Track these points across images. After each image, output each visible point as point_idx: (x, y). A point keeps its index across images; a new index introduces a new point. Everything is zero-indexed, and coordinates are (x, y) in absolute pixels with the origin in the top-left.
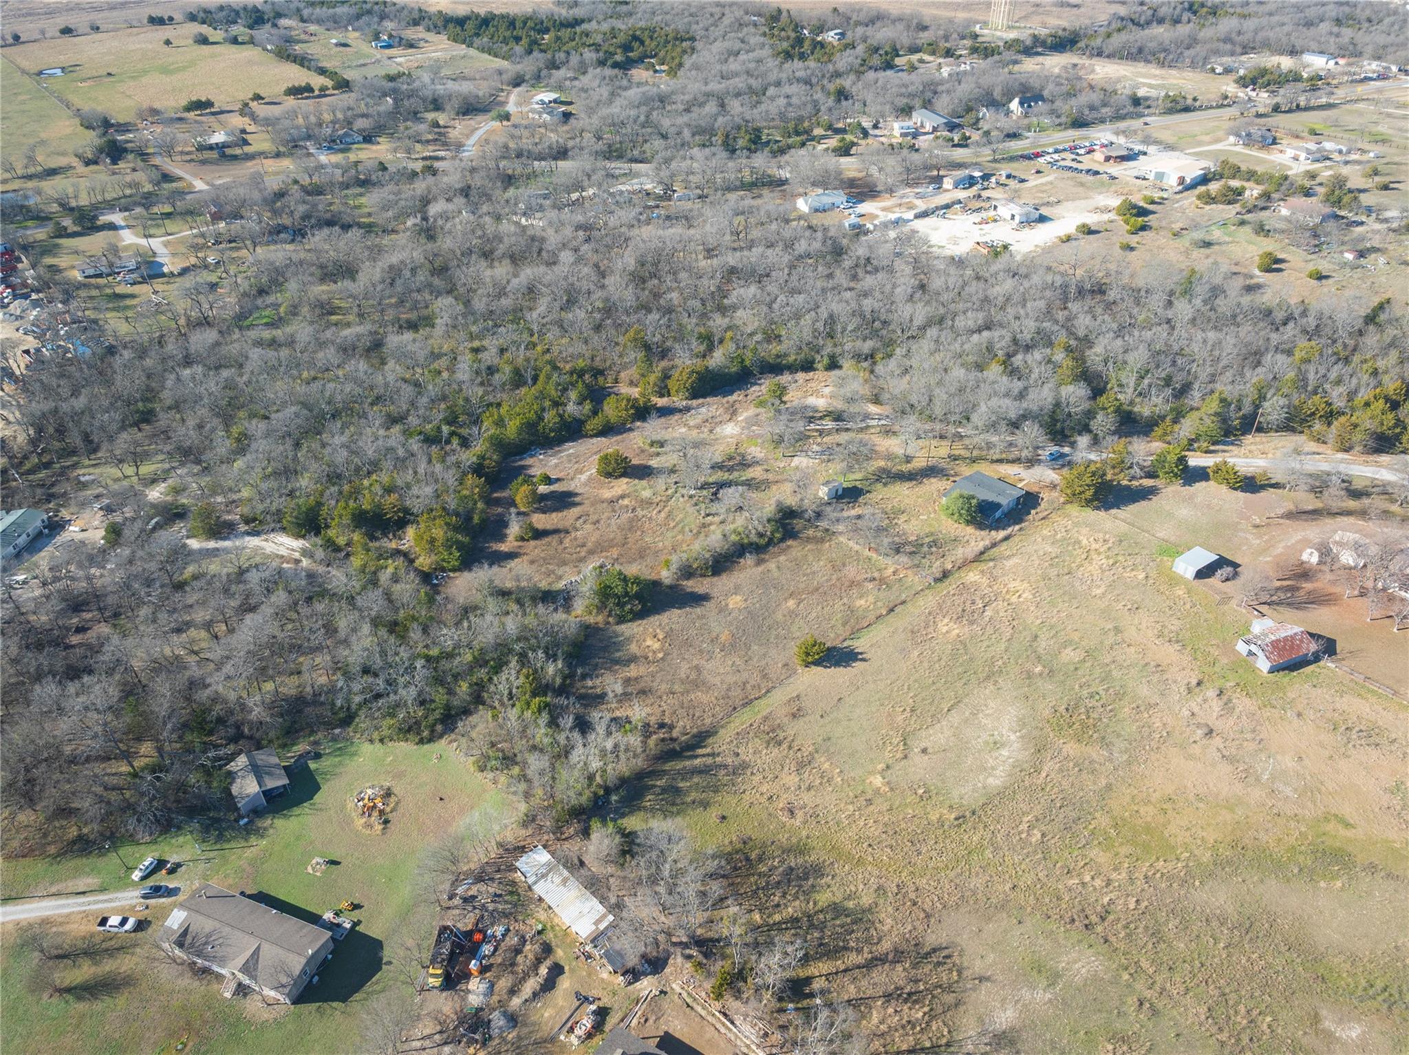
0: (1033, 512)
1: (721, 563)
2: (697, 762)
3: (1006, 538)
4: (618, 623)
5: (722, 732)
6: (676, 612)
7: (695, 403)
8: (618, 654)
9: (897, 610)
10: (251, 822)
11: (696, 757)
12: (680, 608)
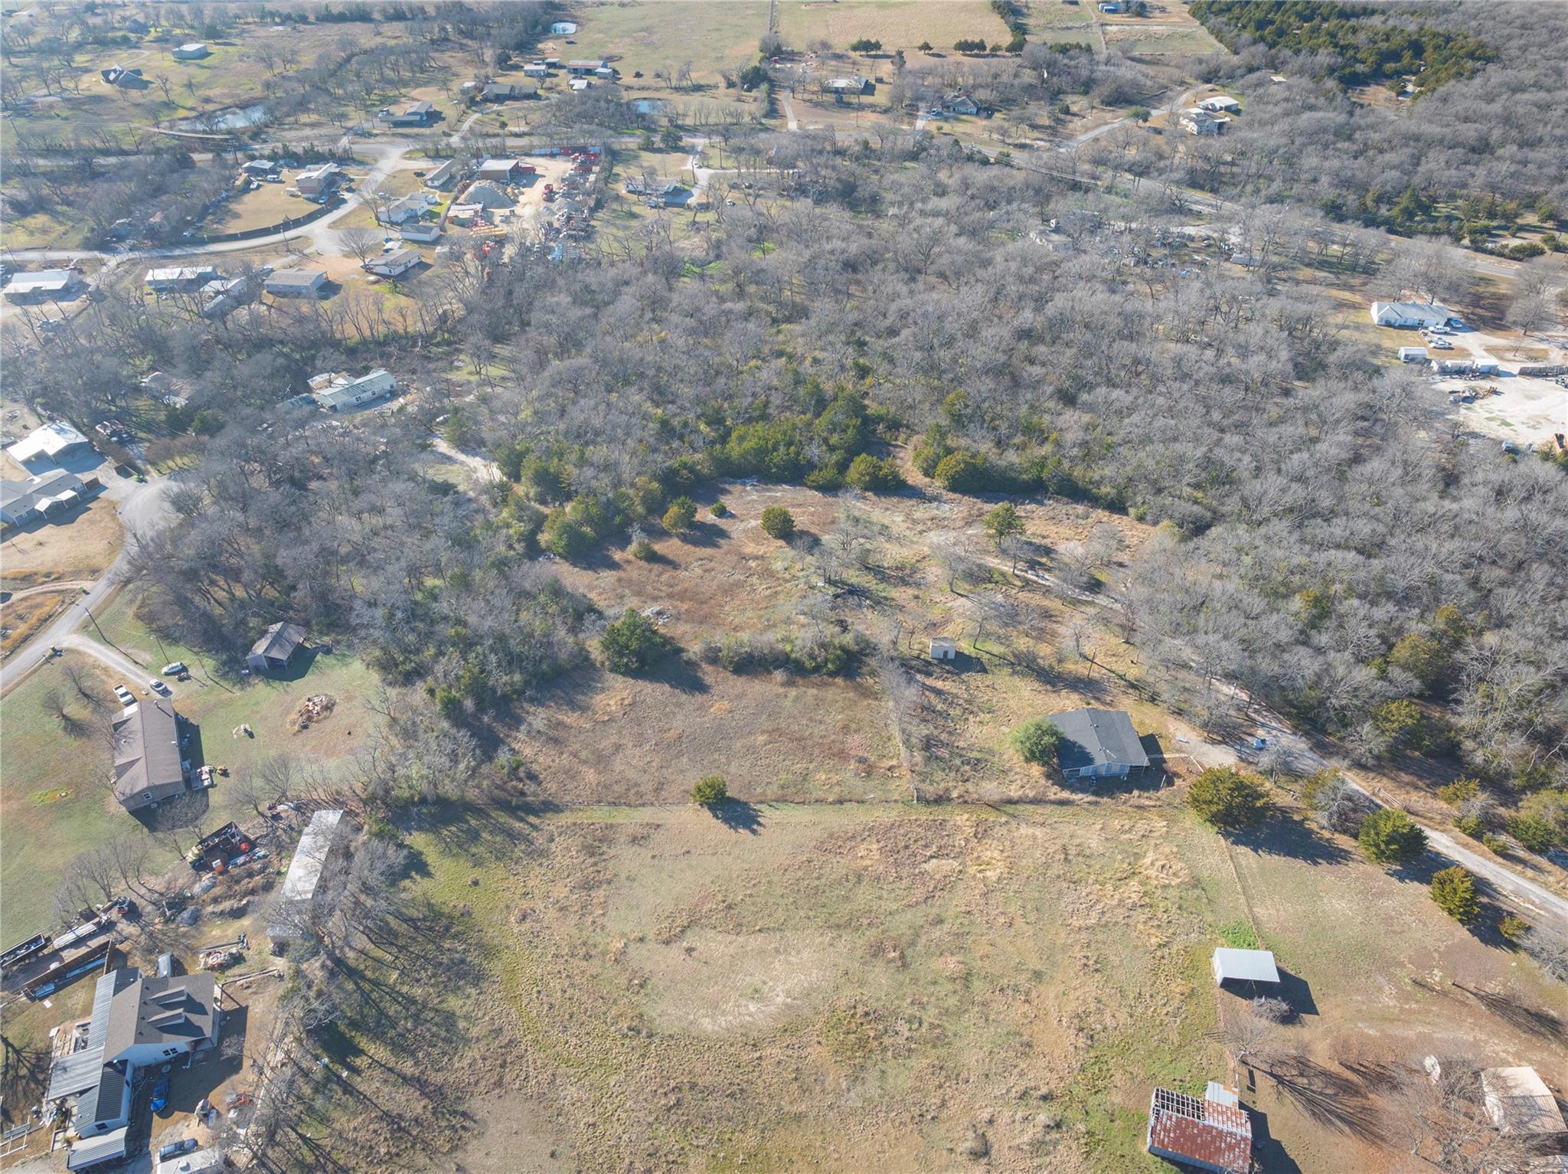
0: (1136, 793)
1: (750, 665)
2: (518, 825)
3: (1062, 803)
4: (611, 671)
5: (567, 813)
6: (667, 687)
7: (952, 496)
8: (580, 697)
9: (847, 805)
10: (249, 675)
11: (522, 820)
12: (672, 686)
